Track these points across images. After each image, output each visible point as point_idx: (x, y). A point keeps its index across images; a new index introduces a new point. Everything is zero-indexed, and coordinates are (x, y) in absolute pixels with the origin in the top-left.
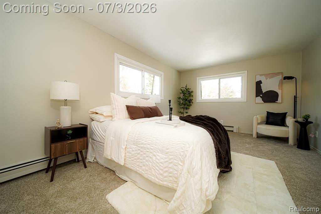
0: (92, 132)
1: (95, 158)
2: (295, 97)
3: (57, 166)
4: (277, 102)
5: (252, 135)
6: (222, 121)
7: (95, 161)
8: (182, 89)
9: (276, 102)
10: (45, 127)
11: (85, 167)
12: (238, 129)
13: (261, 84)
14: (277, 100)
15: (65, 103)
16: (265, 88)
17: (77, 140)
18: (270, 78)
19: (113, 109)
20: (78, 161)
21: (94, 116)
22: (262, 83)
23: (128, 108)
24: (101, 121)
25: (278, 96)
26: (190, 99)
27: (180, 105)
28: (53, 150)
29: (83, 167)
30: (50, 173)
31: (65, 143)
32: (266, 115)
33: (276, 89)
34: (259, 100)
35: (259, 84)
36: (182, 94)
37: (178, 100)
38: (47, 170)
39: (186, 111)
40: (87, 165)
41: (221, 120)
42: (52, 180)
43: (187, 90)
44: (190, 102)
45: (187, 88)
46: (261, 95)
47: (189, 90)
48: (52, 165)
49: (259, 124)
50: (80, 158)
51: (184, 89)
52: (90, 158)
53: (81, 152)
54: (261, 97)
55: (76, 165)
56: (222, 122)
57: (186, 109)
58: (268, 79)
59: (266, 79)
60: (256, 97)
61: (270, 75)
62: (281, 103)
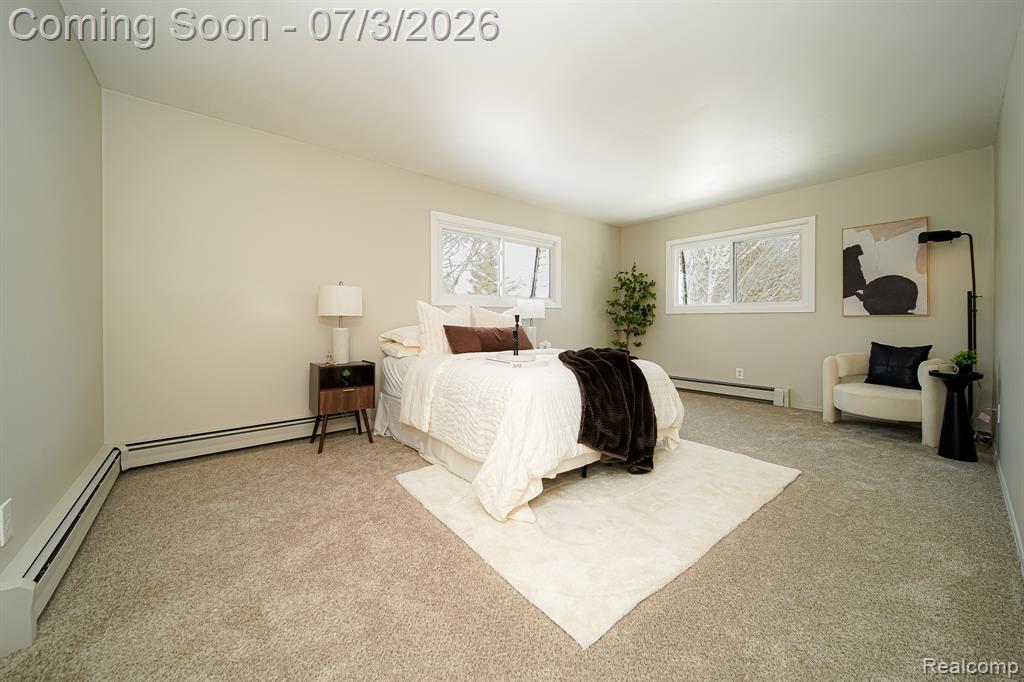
0: (383, 377)
1: (388, 428)
2: (972, 297)
3: (325, 435)
4: (914, 311)
5: (821, 414)
6: (742, 370)
7: (388, 434)
8: (622, 276)
9: (910, 311)
10: (311, 364)
11: (371, 441)
12: (787, 395)
13: (860, 257)
14: (914, 307)
15: (340, 321)
16: (872, 269)
17: (358, 389)
18: (888, 238)
19: (422, 333)
20: (360, 433)
21: (389, 347)
22: (862, 253)
23: (449, 330)
24: (399, 355)
25: (917, 293)
26: (648, 306)
27: (616, 322)
28: (322, 401)
29: (367, 441)
30: (317, 444)
31: (339, 391)
32: (869, 353)
33: (909, 271)
34: (855, 305)
35: (852, 255)
36: (624, 292)
37: (610, 309)
38: (313, 438)
39: (638, 339)
40: (374, 439)
41: (738, 369)
42: (320, 451)
43: (635, 280)
44: (645, 314)
45: (636, 274)
46: (861, 292)
47: (644, 280)
48: (319, 432)
49: (840, 380)
50: (364, 429)
51: (630, 276)
52: (379, 428)
53: (364, 411)
54: (859, 296)
55: (357, 437)
56: (742, 374)
57: (637, 334)
58: (883, 239)
59: (877, 240)
60: (845, 297)
61: (889, 228)
62: (928, 316)
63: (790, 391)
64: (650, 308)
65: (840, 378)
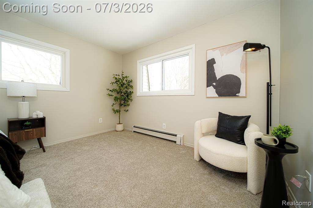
2: (269, 86)
4: (239, 94)
8: (117, 77)
9: (237, 95)
12: (182, 139)
13: (214, 65)
14: (239, 92)
16: (219, 73)
18: (227, 54)
22: (215, 63)
25: (241, 84)
26: (130, 92)
32: (218, 119)
34: (212, 91)
35: (211, 64)
39: (126, 108)
41: (164, 124)
43: (123, 79)
44: (129, 96)
45: (123, 76)
46: (214, 84)
47: (128, 79)
51: (121, 77)
54: (213, 86)
56: (165, 126)
57: (125, 106)
58: (225, 54)
59: (222, 55)
60: (207, 87)
61: (228, 48)
62: (245, 97)
63: (183, 136)
64: (131, 93)
65: (203, 134)
